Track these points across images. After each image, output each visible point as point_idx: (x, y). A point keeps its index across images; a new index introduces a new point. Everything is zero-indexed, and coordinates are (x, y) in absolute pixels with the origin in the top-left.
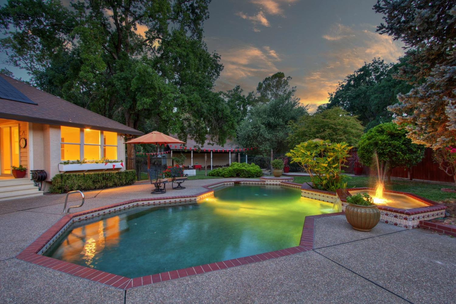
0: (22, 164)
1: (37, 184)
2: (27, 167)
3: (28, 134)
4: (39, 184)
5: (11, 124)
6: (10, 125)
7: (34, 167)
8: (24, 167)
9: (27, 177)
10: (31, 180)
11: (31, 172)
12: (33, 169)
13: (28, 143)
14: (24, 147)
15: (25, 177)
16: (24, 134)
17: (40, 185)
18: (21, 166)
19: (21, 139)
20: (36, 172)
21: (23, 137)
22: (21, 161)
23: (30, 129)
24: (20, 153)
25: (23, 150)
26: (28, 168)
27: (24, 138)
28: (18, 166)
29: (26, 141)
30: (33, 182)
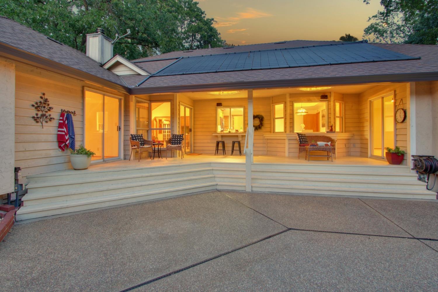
0: (398, 145)
1: (422, 176)
2: (406, 150)
3: (408, 102)
4: (424, 178)
5: (383, 93)
6: (382, 95)
7: (417, 150)
8: (401, 149)
9: (406, 165)
10: (413, 169)
11: (412, 158)
12: (415, 154)
13: (407, 115)
14: (401, 121)
15: (402, 164)
16: (401, 103)
17: (426, 178)
18: (397, 148)
19: (398, 110)
20: (421, 159)
21: (401, 106)
22: (396, 141)
23: (411, 93)
24: (396, 129)
25: (399, 126)
26: (408, 152)
27: (403, 109)
28: (392, 147)
29: (405, 112)
30: (414, 173)
